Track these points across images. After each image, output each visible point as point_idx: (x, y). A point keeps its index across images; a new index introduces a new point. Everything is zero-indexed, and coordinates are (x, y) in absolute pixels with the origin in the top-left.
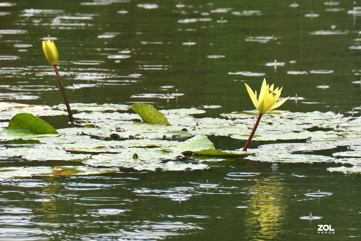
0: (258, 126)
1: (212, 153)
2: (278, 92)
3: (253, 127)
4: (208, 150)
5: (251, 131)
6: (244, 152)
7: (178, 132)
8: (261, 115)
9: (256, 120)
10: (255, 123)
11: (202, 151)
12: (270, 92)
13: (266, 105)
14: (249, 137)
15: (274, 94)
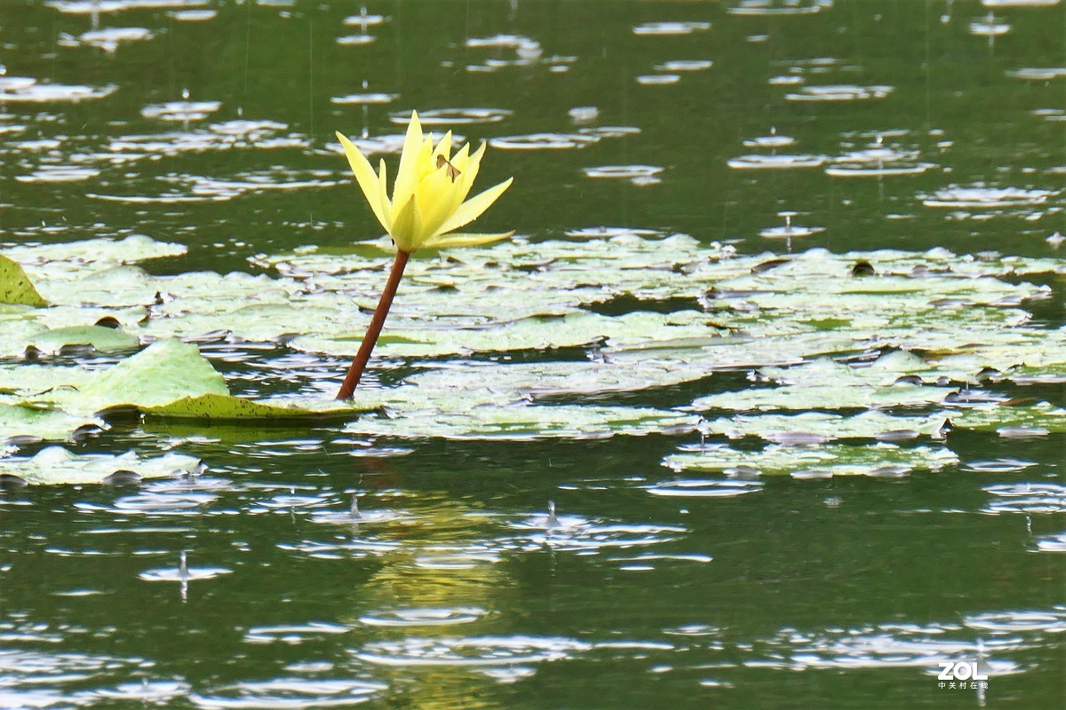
0: (396, 300)
1: (214, 413)
2: (469, 164)
3: (375, 304)
4: (201, 402)
6: (342, 406)
7: (83, 331)
8: (403, 257)
9: (387, 274)
10: (382, 287)
11: (175, 404)
12: (441, 159)
13: (423, 218)
14: (359, 344)
15: (454, 173)
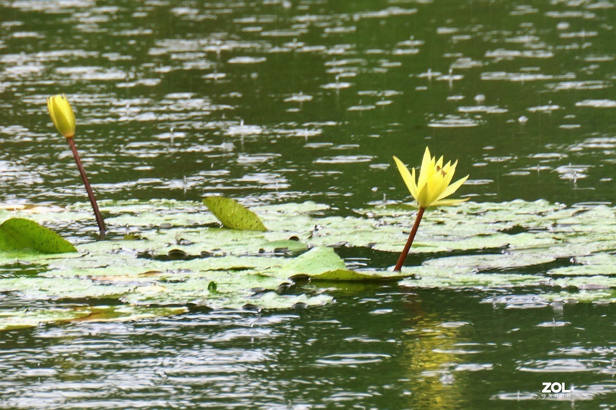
0: (419, 228)
1: (342, 277)
2: (451, 169)
3: (410, 230)
4: (335, 273)
5: (408, 237)
6: (396, 274)
7: (284, 242)
8: (422, 210)
9: (415, 216)
10: (413, 222)
11: (324, 274)
12: (438, 168)
13: (431, 193)
14: (404, 247)
15: (444, 174)
